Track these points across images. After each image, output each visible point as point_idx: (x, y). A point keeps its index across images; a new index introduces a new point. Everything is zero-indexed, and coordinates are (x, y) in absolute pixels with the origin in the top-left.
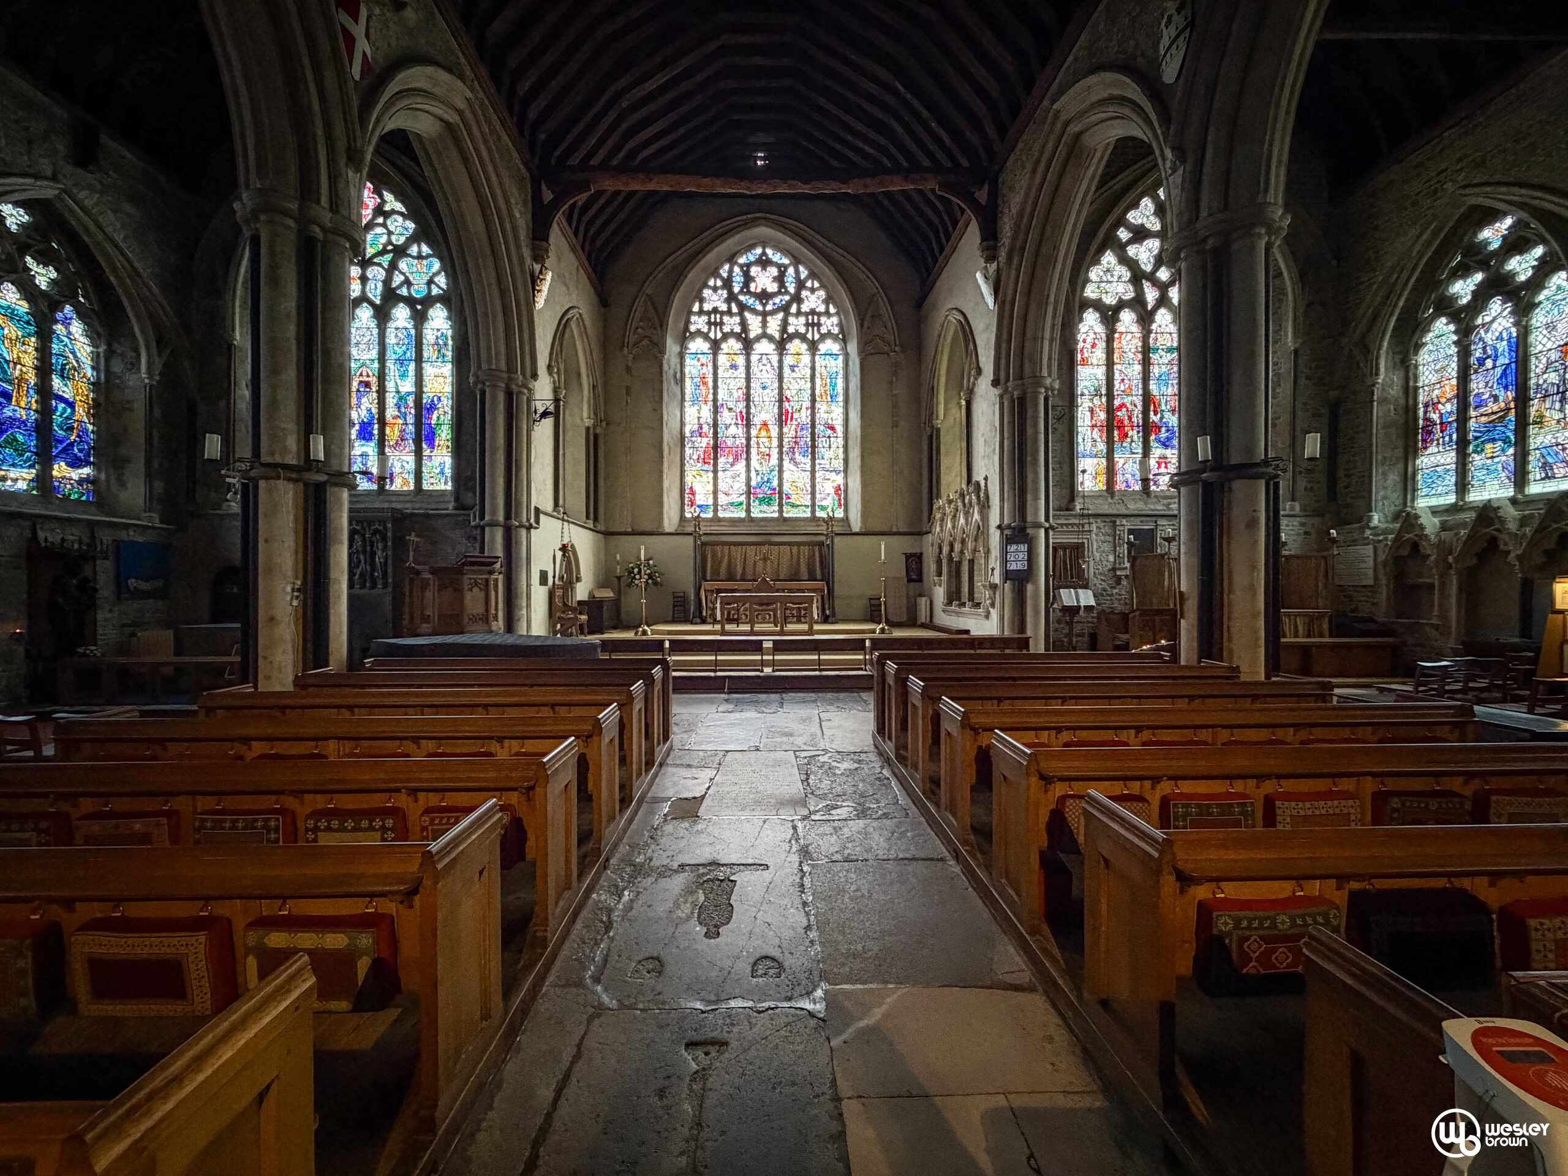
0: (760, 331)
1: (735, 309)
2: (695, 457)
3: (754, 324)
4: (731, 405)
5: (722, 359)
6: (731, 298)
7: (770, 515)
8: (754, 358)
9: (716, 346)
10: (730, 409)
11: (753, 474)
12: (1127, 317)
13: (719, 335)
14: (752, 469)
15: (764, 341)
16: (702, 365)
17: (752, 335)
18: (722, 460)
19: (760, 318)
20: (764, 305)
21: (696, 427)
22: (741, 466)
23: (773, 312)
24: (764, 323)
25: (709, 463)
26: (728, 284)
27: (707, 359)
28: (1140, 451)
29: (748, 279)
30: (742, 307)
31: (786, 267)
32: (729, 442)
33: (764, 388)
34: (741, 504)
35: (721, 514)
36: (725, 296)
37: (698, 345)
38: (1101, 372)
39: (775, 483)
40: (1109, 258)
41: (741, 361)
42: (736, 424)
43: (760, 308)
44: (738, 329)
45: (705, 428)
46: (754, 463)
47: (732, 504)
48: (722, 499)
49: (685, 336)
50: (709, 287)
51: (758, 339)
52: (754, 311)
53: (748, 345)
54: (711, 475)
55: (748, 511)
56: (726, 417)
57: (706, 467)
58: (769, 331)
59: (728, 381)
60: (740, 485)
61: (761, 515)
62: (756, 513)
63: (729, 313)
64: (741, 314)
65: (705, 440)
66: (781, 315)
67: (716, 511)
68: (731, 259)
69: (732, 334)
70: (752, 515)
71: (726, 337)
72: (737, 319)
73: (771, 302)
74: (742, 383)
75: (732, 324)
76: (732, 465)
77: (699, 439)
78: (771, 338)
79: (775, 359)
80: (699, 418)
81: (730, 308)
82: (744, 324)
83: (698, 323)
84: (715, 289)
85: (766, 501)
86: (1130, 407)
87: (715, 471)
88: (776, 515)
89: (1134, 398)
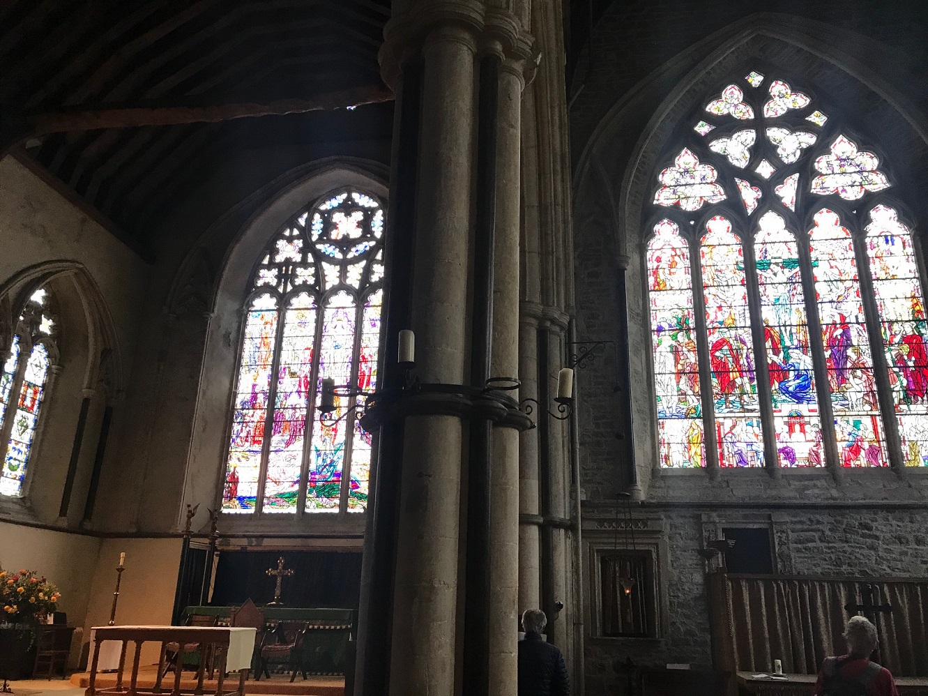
0: (336, 282)
1: (310, 259)
2: (243, 434)
3: (331, 274)
4: (294, 369)
5: (291, 316)
6: (308, 247)
7: (329, 511)
8: (328, 313)
9: (283, 303)
10: (293, 375)
11: (313, 455)
12: (719, 228)
13: (289, 288)
14: (313, 448)
15: (342, 293)
16: (266, 323)
17: (328, 286)
18: (276, 440)
19: (338, 268)
20: (345, 253)
21: (248, 397)
22: (299, 444)
23: (355, 261)
24: (343, 274)
25: (258, 442)
26: (305, 232)
27: (272, 317)
28: (757, 407)
29: (328, 226)
30: (320, 257)
31: (373, 211)
32: (288, 414)
33: (336, 347)
34: (293, 495)
35: (267, 510)
36: (301, 245)
37: (265, 302)
38: (684, 300)
39: (339, 468)
40: (686, 158)
41: (312, 316)
42: (299, 392)
43: (339, 256)
44: (311, 281)
45: (261, 398)
46: (316, 442)
47: (281, 495)
48: (271, 490)
49: (249, 291)
50: (283, 237)
51: (335, 291)
52: (332, 261)
53: (321, 297)
54: (259, 456)
55: (301, 505)
56: (287, 384)
57: (257, 447)
58: (348, 282)
59: (295, 340)
60: (296, 473)
61: (318, 511)
62: (312, 507)
63: (304, 264)
64: (317, 265)
65: (259, 413)
66: (364, 263)
67: (260, 505)
68: (311, 207)
69: (305, 287)
70: (307, 510)
71: (297, 291)
72: (312, 270)
73: (353, 249)
74: (309, 343)
75: (305, 275)
76: (288, 444)
77: (251, 412)
78: (349, 290)
79: (352, 313)
80: (254, 386)
81: (304, 258)
82: (319, 276)
83: (268, 276)
84: (290, 240)
85: (326, 491)
86: (735, 345)
87: (266, 453)
88: (336, 510)
89: (740, 331)
